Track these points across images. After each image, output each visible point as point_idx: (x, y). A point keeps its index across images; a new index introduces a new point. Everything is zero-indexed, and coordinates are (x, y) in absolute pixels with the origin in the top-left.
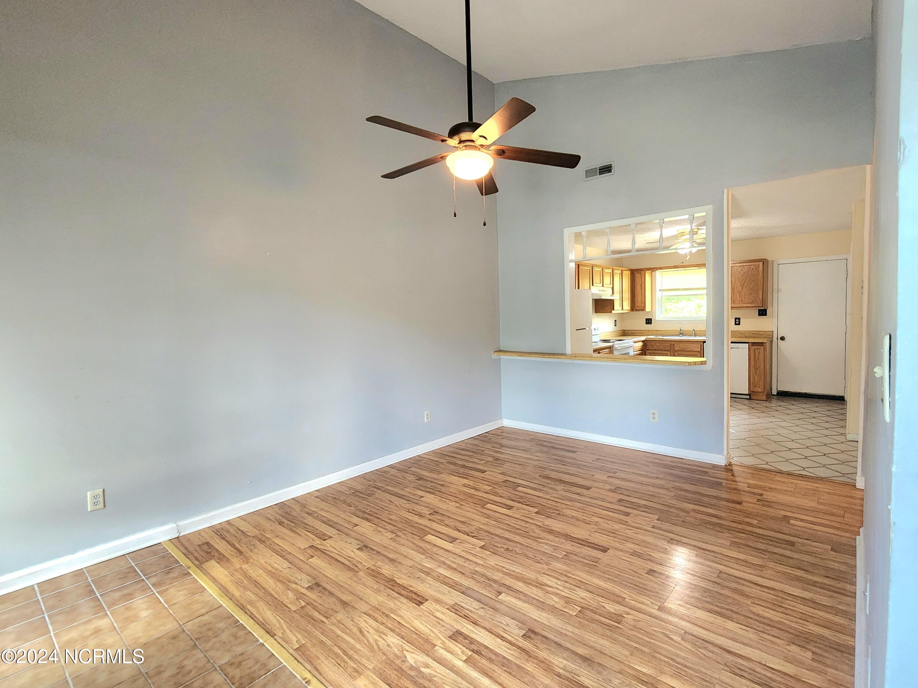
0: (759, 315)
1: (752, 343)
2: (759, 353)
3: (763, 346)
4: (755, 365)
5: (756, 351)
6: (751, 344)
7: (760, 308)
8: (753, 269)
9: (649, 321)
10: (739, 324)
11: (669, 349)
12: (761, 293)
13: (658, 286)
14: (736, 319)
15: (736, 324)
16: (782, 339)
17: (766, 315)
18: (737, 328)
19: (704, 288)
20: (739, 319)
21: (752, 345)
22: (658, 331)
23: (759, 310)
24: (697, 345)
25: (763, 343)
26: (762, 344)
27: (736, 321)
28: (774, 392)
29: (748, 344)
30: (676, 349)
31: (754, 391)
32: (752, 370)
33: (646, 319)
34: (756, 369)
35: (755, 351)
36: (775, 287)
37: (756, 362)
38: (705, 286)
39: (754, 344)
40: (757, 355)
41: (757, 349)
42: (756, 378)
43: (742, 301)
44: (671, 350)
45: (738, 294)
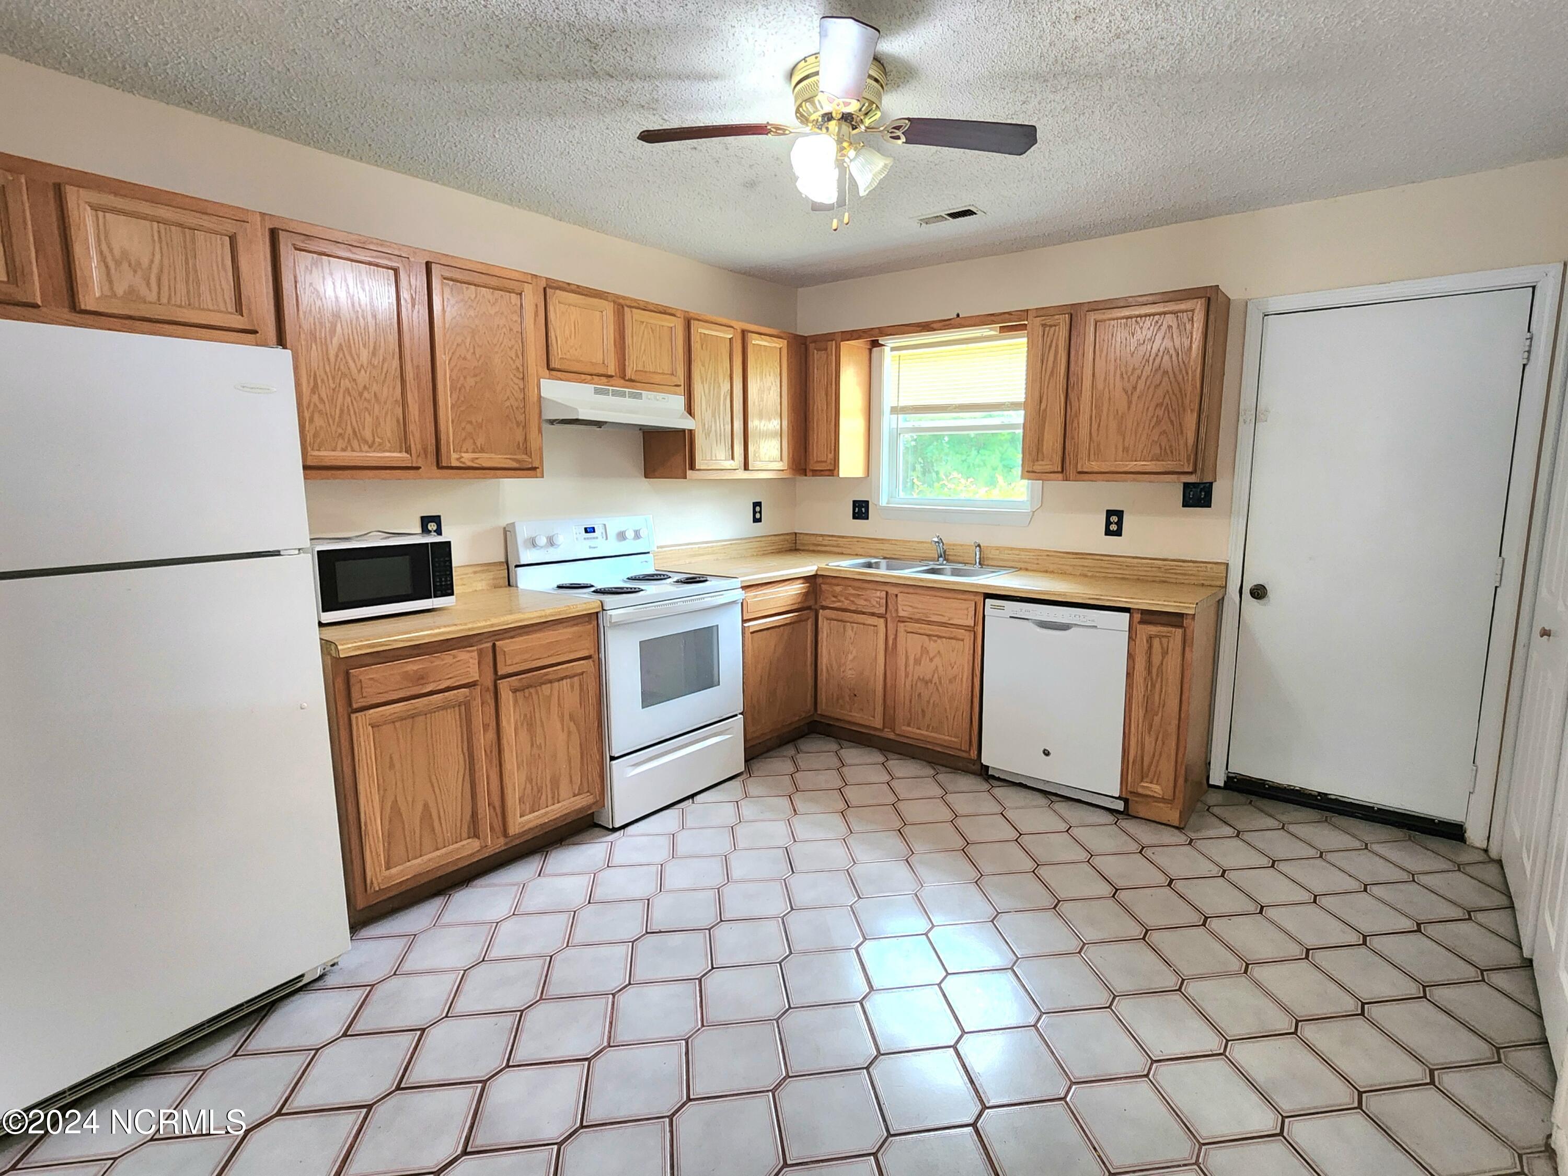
0: (1185, 505)
1: (1144, 612)
2: (1165, 653)
3: (1181, 626)
4: (1148, 699)
5: (1156, 642)
6: (1137, 617)
7: (1192, 479)
8: (1170, 327)
9: (861, 510)
10: (1118, 533)
11: (882, 610)
12: (1190, 420)
13: (889, 397)
14: (1110, 513)
15: (1108, 532)
16: (1259, 593)
17: (1208, 505)
18: (1113, 545)
19: (1014, 406)
20: (1120, 514)
21: (1141, 622)
22: (882, 541)
23: (1186, 486)
24: (964, 605)
25: (1181, 615)
26: (1175, 619)
27: (1108, 523)
28: (1218, 778)
29: (1128, 615)
30: (901, 613)
31: (1140, 791)
32: (1138, 713)
33: (854, 502)
34: (1149, 711)
35: (1150, 638)
36: (1247, 401)
37: (1153, 686)
38: (1020, 397)
39: (1149, 617)
40: (1156, 659)
41: (1160, 637)
42: (1149, 741)
43: (1126, 450)
44: (888, 616)
45: (1113, 425)
